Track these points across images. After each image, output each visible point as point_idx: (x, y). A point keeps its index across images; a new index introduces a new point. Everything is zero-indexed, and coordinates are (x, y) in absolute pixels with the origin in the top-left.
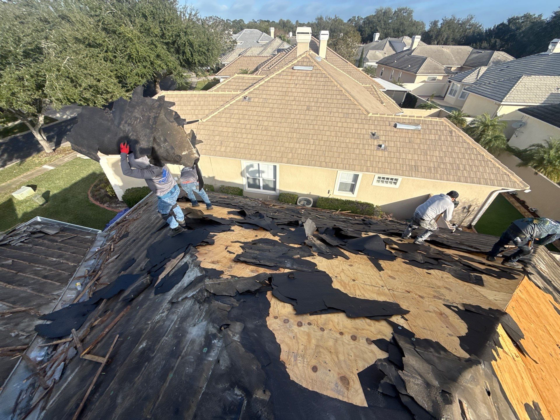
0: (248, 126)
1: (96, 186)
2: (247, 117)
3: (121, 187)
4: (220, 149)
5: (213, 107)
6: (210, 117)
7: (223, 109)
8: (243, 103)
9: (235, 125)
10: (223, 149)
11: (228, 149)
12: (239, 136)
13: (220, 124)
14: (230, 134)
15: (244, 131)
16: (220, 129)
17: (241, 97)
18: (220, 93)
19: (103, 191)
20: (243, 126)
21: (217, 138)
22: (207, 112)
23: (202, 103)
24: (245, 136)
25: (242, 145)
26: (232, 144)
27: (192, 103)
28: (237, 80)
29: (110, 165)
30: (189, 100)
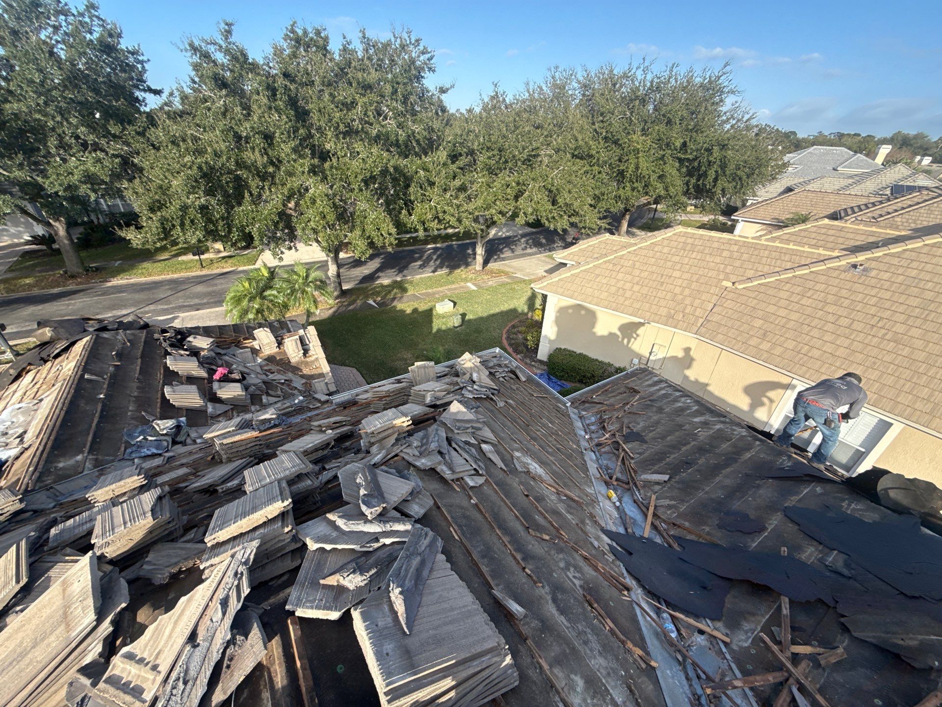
0: (845, 322)
1: (514, 327)
2: (846, 303)
3: (550, 341)
4: (760, 344)
5: (766, 269)
6: (756, 283)
7: (791, 275)
8: (848, 276)
9: (809, 311)
10: (765, 346)
11: (778, 351)
12: (815, 333)
13: (774, 300)
14: (791, 325)
15: (829, 327)
16: (772, 309)
17: (843, 263)
18: (791, 246)
19: (520, 336)
20: (831, 318)
21: (758, 323)
22: (750, 274)
23: (745, 256)
24: (828, 337)
25: (816, 353)
26: (790, 344)
27: (725, 254)
28: (824, 231)
29: (557, 309)
30: (722, 247)
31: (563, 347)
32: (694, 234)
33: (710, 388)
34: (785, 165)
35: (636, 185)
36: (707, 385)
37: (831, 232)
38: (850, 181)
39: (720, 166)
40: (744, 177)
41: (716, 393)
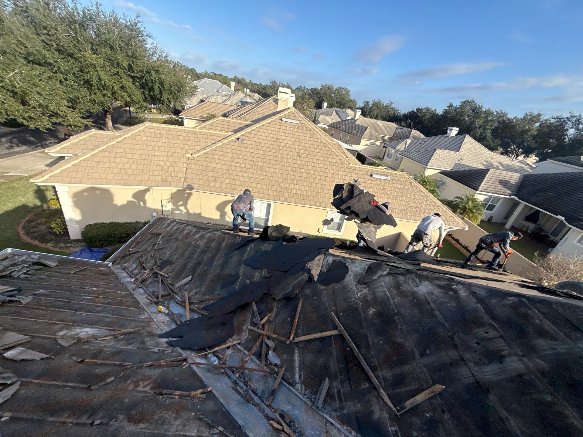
0: (243, 165)
1: (30, 221)
2: (241, 156)
3: (77, 222)
4: (215, 184)
5: (204, 144)
6: (202, 153)
7: (216, 146)
8: (236, 144)
9: (229, 163)
10: (218, 185)
11: (224, 186)
12: (235, 173)
13: (213, 161)
14: (224, 171)
15: (238, 169)
16: (214, 165)
17: (233, 138)
18: (211, 131)
19: (42, 227)
20: (238, 165)
21: (211, 174)
22: (198, 148)
23: (192, 139)
24: (240, 174)
25: (238, 182)
26: (227, 181)
27: (181, 138)
28: (222, 123)
29: (71, 195)
30: (178, 134)
31: (92, 223)
32: (158, 127)
33: (203, 215)
34: (196, 87)
35: (104, 92)
36: (200, 214)
37: (225, 123)
38: (226, 98)
39: (160, 84)
40: (176, 92)
41: (207, 216)
